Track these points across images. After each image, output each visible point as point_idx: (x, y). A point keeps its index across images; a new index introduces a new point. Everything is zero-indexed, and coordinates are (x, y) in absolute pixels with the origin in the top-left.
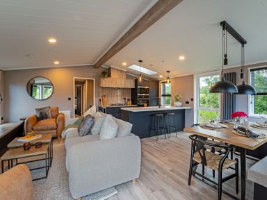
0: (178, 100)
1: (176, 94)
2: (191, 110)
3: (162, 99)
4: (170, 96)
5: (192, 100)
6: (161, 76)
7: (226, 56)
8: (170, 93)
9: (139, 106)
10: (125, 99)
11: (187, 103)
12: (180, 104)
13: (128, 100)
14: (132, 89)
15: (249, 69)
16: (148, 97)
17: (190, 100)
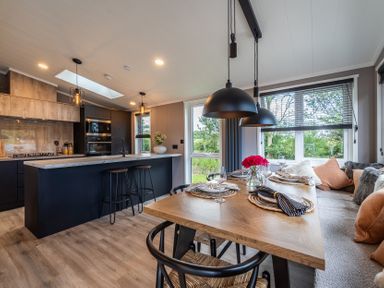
0: (160, 143)
2: (181, 159)
3: (137, 143)
5: (182, 142)
6: (133, 103)
7: (233, 37)
9: (89, 155)
10: (57, 143)
11: (175, 147)
12: (164, 149)
13: (66, 145)
14: (75, 124)
16: (109, 139)
17: (178, 143)
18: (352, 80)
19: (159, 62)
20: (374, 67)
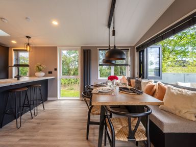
0: (40, 70)
1: (39, 64)
2: (55, 80)
3: (14, 71)
4: (27, 66)
5: (56, 69)
6: (14, 42)
8: (27, 62)
11: (50, 73)
12: (43, 74)
15: (98, 48)
17: (53, 70)
18: (128, 49)
19: (55, 23)
20: (134, 47)
